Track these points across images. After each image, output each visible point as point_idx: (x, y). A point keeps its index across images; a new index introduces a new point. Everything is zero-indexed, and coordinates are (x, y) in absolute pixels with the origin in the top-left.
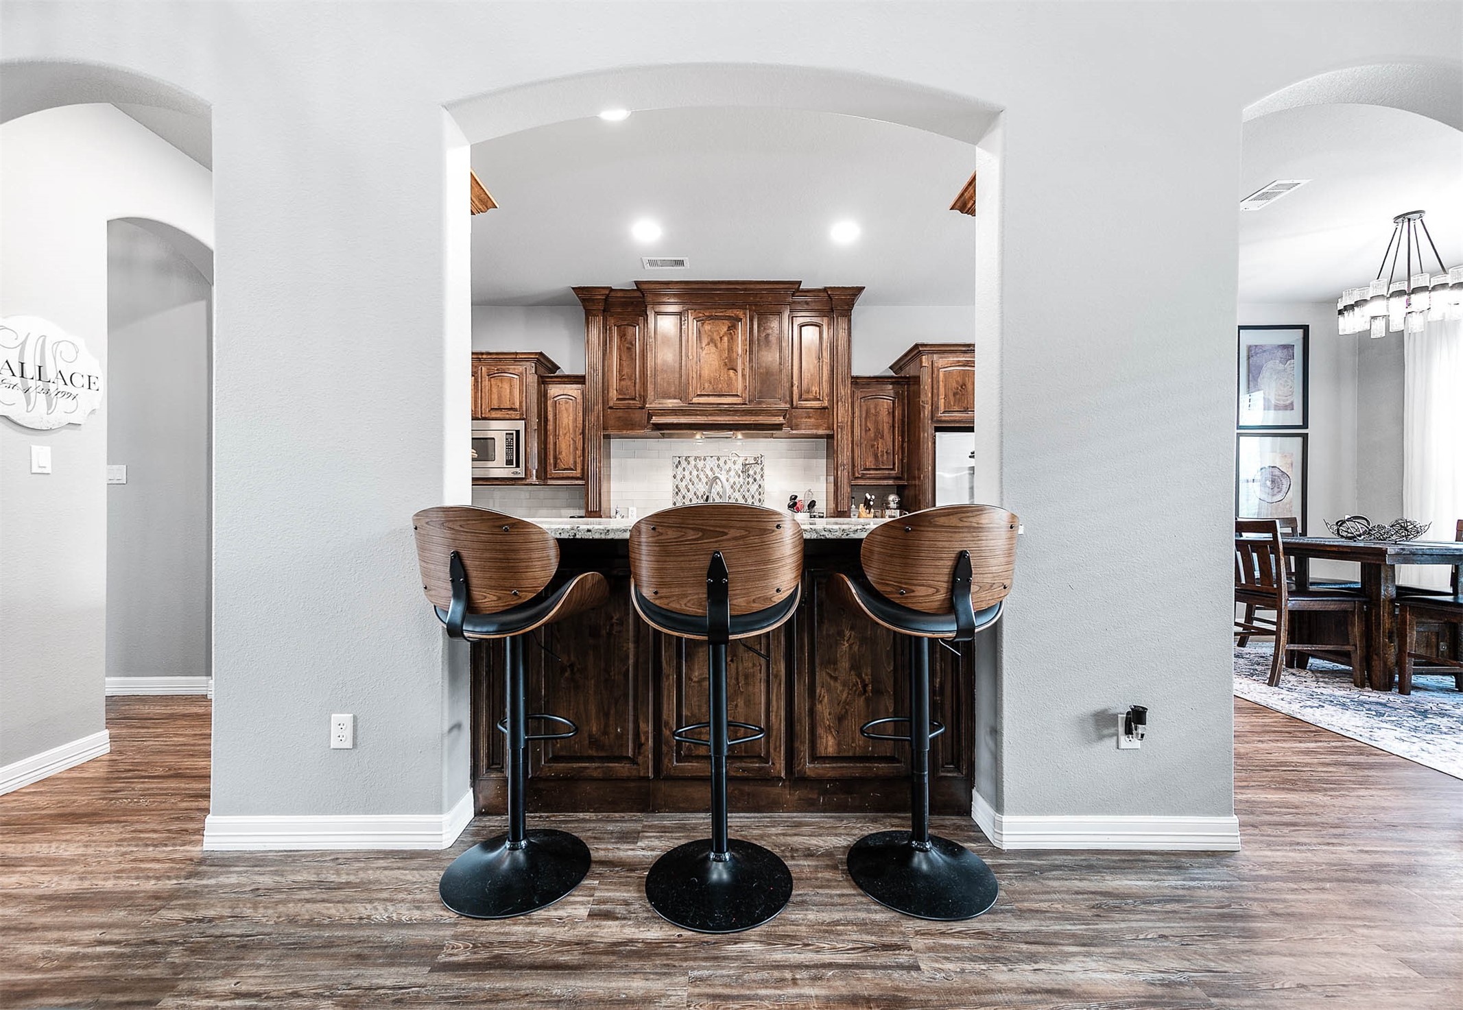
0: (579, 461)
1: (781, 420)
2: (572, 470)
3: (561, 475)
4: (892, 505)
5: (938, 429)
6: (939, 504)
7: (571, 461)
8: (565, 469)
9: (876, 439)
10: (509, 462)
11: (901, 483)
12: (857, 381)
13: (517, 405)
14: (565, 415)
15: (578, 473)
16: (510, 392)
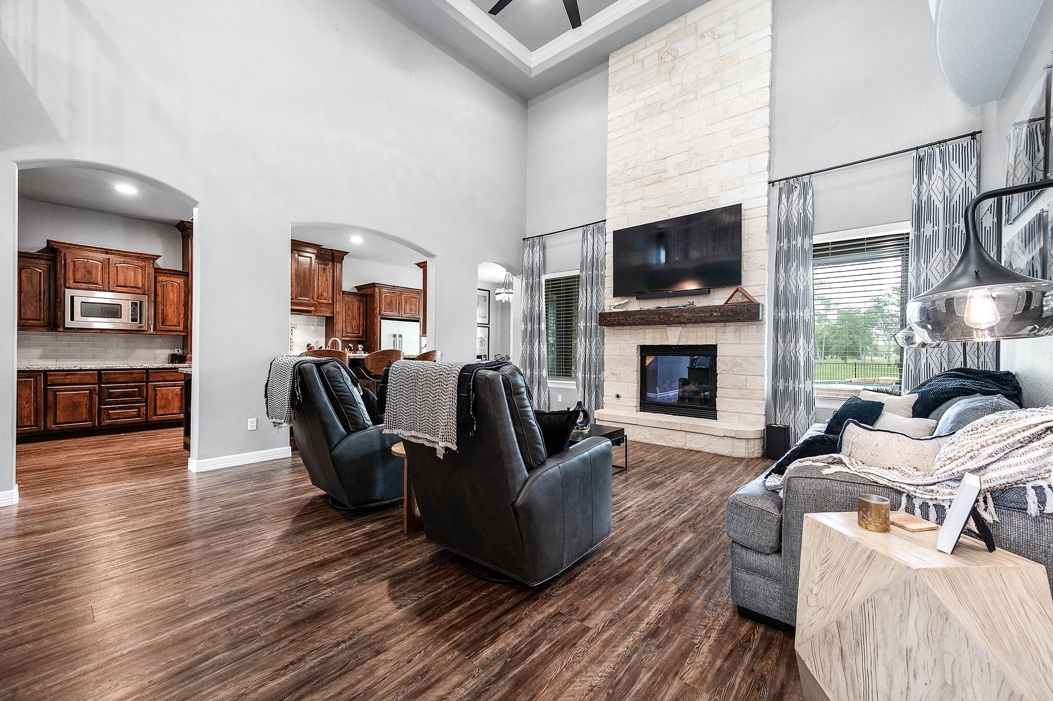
0: (182, 322)
1: (313, 308)
2: (176, 326)
3: (168, 329)
4: (360, 349)
5: (382, 318)
6: (382, 349)
7: (176, 321)
8: (170, 326)
9: (352, 320)
10: (134, 320)
11: (363, 339)
12: (344, 292)
13: (140, 285)
14: (171, 293)
15: (181, 328)
16: (135, 277)
